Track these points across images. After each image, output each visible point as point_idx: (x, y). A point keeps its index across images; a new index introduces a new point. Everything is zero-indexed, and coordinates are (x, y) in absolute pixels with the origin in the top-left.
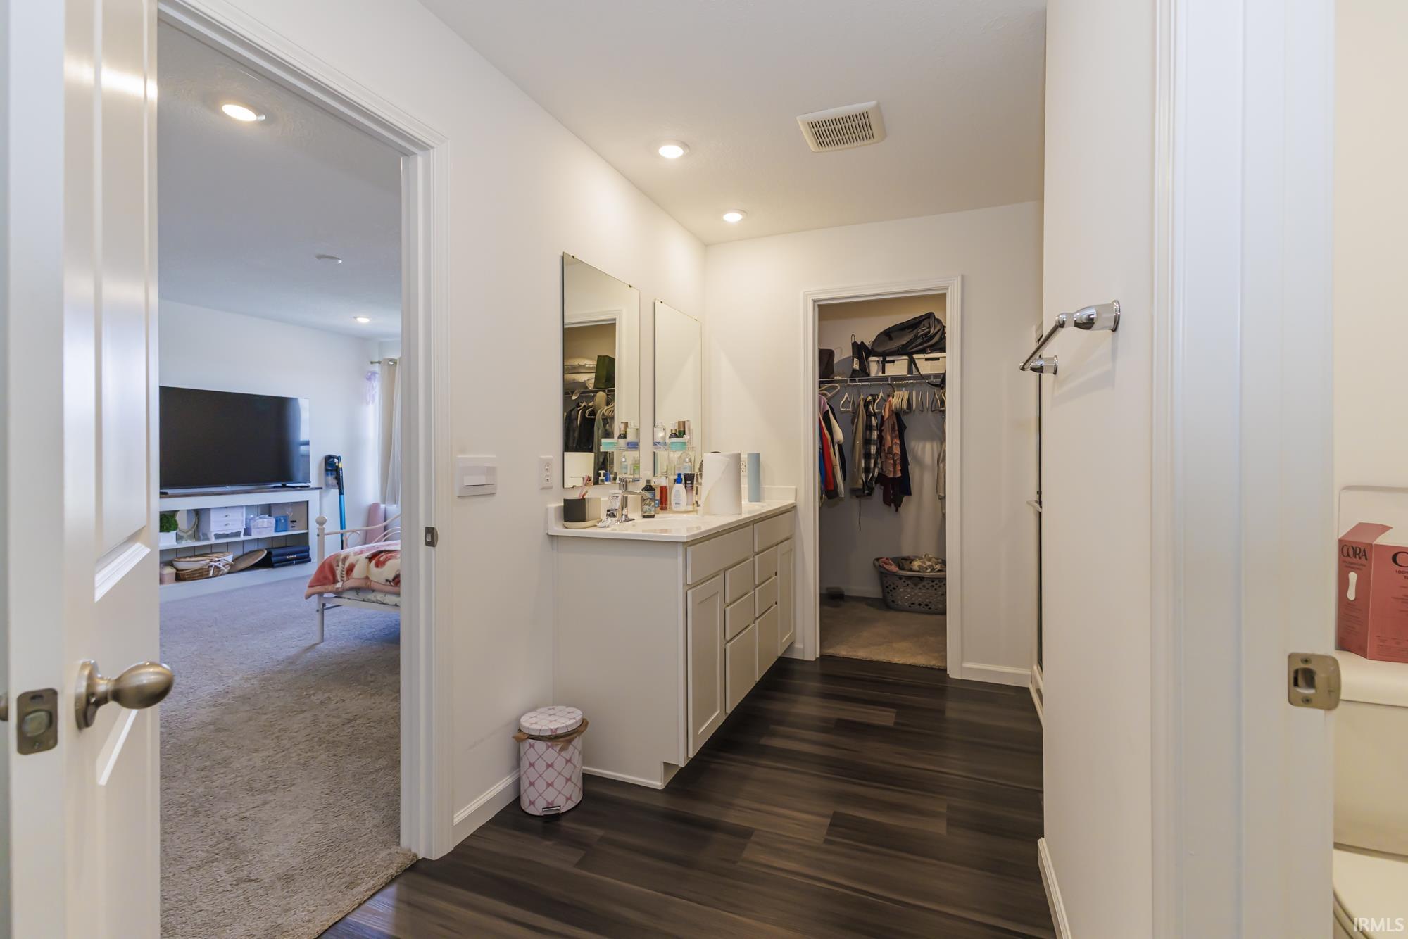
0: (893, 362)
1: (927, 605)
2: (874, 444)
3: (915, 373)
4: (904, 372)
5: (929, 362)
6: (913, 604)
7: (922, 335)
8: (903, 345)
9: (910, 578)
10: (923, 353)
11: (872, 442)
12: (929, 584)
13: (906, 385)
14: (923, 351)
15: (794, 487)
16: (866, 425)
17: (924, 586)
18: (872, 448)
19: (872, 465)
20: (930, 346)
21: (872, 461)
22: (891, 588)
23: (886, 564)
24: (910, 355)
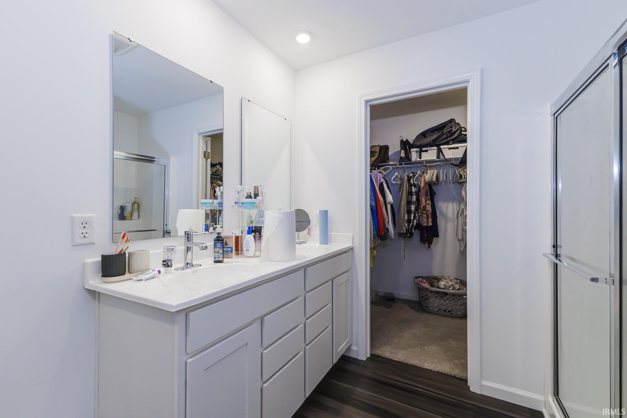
0: (427, 151)
1: (449, 311)
2: (413, 204)
3: (442, 157)
4: (434, 157)
5: (452, 150)
6: (440, 310)
7: (446, 132)
8: (433, 140)
9: (438, 292)
10: (447, 145)
11: (412, 203)
12: (451, 297)
13: (435, 166)
14: (447, 143)
15: (352, 234)
16: (409, 192)
17: (448, 299)
18: (412, 207)
19: (412, 218)
20: (452, 140)
21: (412, 215)
22: (425, 298)
23: (422, 282)
24: (438, 146)
